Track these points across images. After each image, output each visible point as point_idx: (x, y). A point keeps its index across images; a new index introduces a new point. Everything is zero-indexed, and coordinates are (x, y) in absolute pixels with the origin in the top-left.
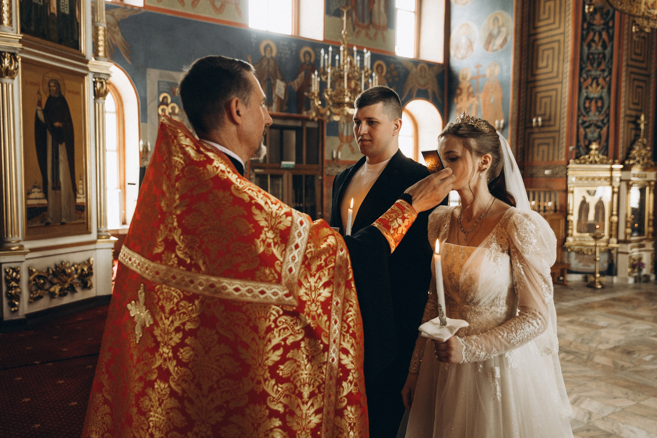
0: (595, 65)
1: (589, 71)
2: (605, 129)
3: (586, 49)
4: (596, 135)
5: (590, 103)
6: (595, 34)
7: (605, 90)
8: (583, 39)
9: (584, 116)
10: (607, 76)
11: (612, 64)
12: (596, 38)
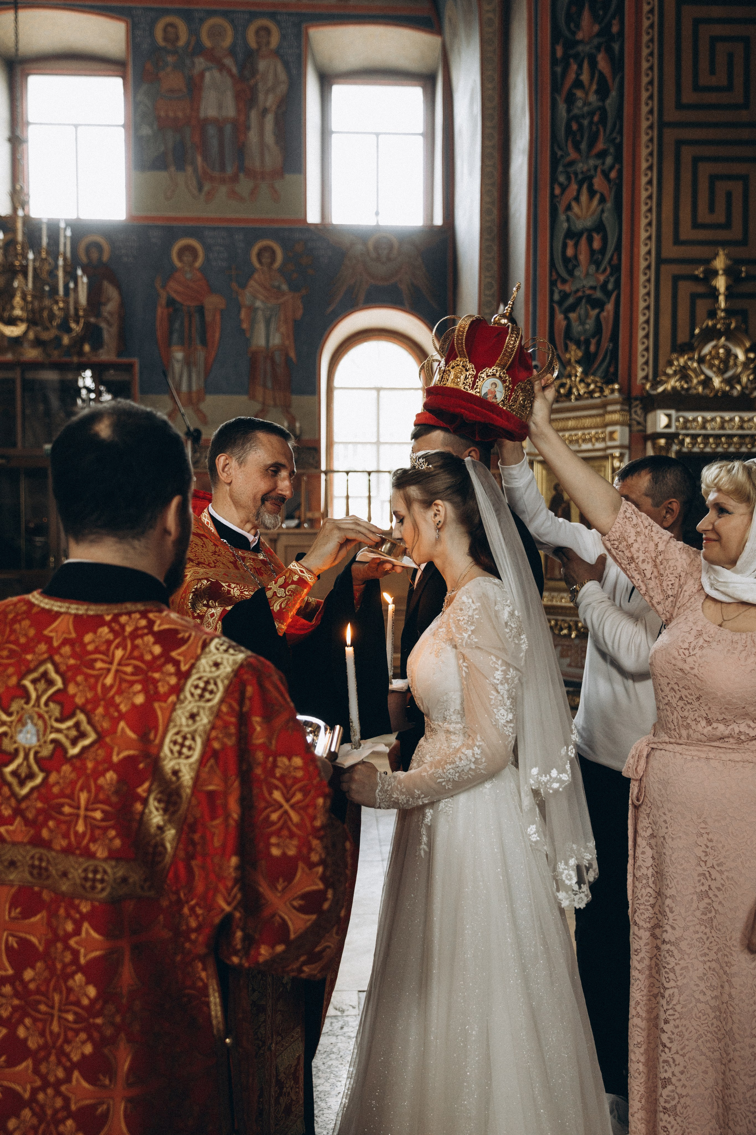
0: (583, 146)
1: (572, 163)
2: (610, 307)
3: (562, 107)
4: (590, 325)
5: (576, 245)
6: (580, 67)
7: (609, 205)
8: (556, 88)
9: (564, 281)
10: (611, 168)
11: (621, 132)
12: (585, 77)
